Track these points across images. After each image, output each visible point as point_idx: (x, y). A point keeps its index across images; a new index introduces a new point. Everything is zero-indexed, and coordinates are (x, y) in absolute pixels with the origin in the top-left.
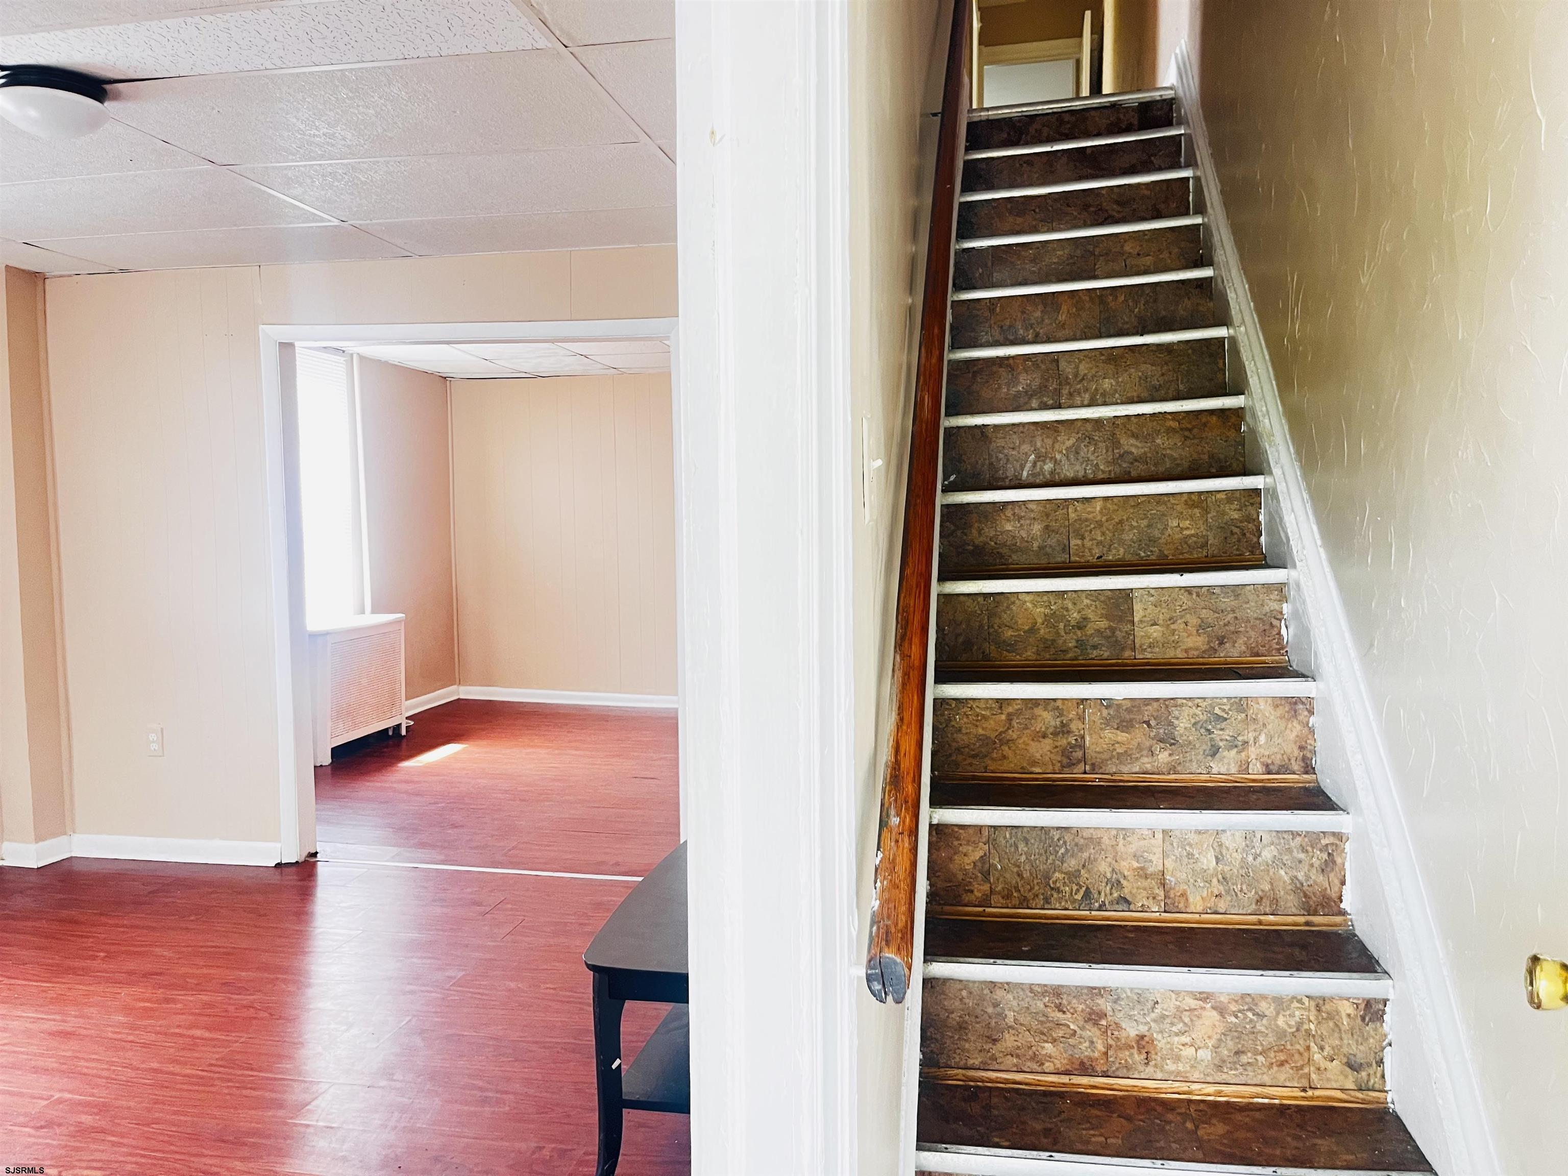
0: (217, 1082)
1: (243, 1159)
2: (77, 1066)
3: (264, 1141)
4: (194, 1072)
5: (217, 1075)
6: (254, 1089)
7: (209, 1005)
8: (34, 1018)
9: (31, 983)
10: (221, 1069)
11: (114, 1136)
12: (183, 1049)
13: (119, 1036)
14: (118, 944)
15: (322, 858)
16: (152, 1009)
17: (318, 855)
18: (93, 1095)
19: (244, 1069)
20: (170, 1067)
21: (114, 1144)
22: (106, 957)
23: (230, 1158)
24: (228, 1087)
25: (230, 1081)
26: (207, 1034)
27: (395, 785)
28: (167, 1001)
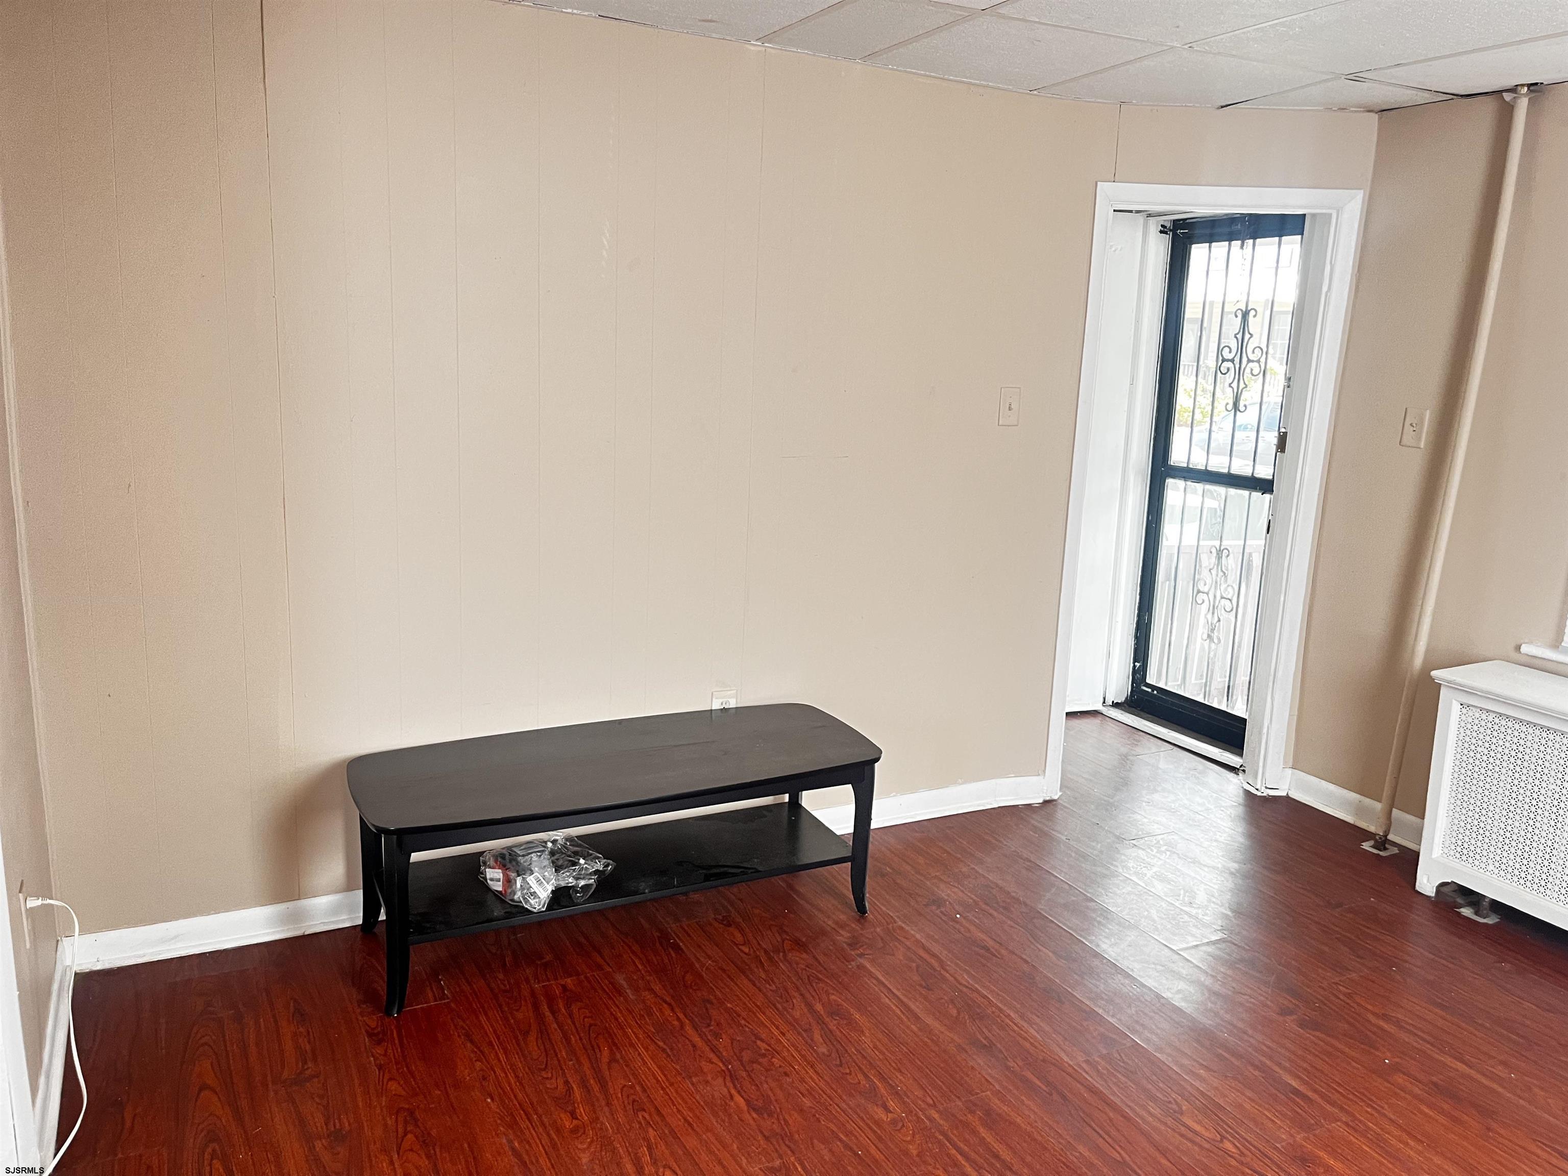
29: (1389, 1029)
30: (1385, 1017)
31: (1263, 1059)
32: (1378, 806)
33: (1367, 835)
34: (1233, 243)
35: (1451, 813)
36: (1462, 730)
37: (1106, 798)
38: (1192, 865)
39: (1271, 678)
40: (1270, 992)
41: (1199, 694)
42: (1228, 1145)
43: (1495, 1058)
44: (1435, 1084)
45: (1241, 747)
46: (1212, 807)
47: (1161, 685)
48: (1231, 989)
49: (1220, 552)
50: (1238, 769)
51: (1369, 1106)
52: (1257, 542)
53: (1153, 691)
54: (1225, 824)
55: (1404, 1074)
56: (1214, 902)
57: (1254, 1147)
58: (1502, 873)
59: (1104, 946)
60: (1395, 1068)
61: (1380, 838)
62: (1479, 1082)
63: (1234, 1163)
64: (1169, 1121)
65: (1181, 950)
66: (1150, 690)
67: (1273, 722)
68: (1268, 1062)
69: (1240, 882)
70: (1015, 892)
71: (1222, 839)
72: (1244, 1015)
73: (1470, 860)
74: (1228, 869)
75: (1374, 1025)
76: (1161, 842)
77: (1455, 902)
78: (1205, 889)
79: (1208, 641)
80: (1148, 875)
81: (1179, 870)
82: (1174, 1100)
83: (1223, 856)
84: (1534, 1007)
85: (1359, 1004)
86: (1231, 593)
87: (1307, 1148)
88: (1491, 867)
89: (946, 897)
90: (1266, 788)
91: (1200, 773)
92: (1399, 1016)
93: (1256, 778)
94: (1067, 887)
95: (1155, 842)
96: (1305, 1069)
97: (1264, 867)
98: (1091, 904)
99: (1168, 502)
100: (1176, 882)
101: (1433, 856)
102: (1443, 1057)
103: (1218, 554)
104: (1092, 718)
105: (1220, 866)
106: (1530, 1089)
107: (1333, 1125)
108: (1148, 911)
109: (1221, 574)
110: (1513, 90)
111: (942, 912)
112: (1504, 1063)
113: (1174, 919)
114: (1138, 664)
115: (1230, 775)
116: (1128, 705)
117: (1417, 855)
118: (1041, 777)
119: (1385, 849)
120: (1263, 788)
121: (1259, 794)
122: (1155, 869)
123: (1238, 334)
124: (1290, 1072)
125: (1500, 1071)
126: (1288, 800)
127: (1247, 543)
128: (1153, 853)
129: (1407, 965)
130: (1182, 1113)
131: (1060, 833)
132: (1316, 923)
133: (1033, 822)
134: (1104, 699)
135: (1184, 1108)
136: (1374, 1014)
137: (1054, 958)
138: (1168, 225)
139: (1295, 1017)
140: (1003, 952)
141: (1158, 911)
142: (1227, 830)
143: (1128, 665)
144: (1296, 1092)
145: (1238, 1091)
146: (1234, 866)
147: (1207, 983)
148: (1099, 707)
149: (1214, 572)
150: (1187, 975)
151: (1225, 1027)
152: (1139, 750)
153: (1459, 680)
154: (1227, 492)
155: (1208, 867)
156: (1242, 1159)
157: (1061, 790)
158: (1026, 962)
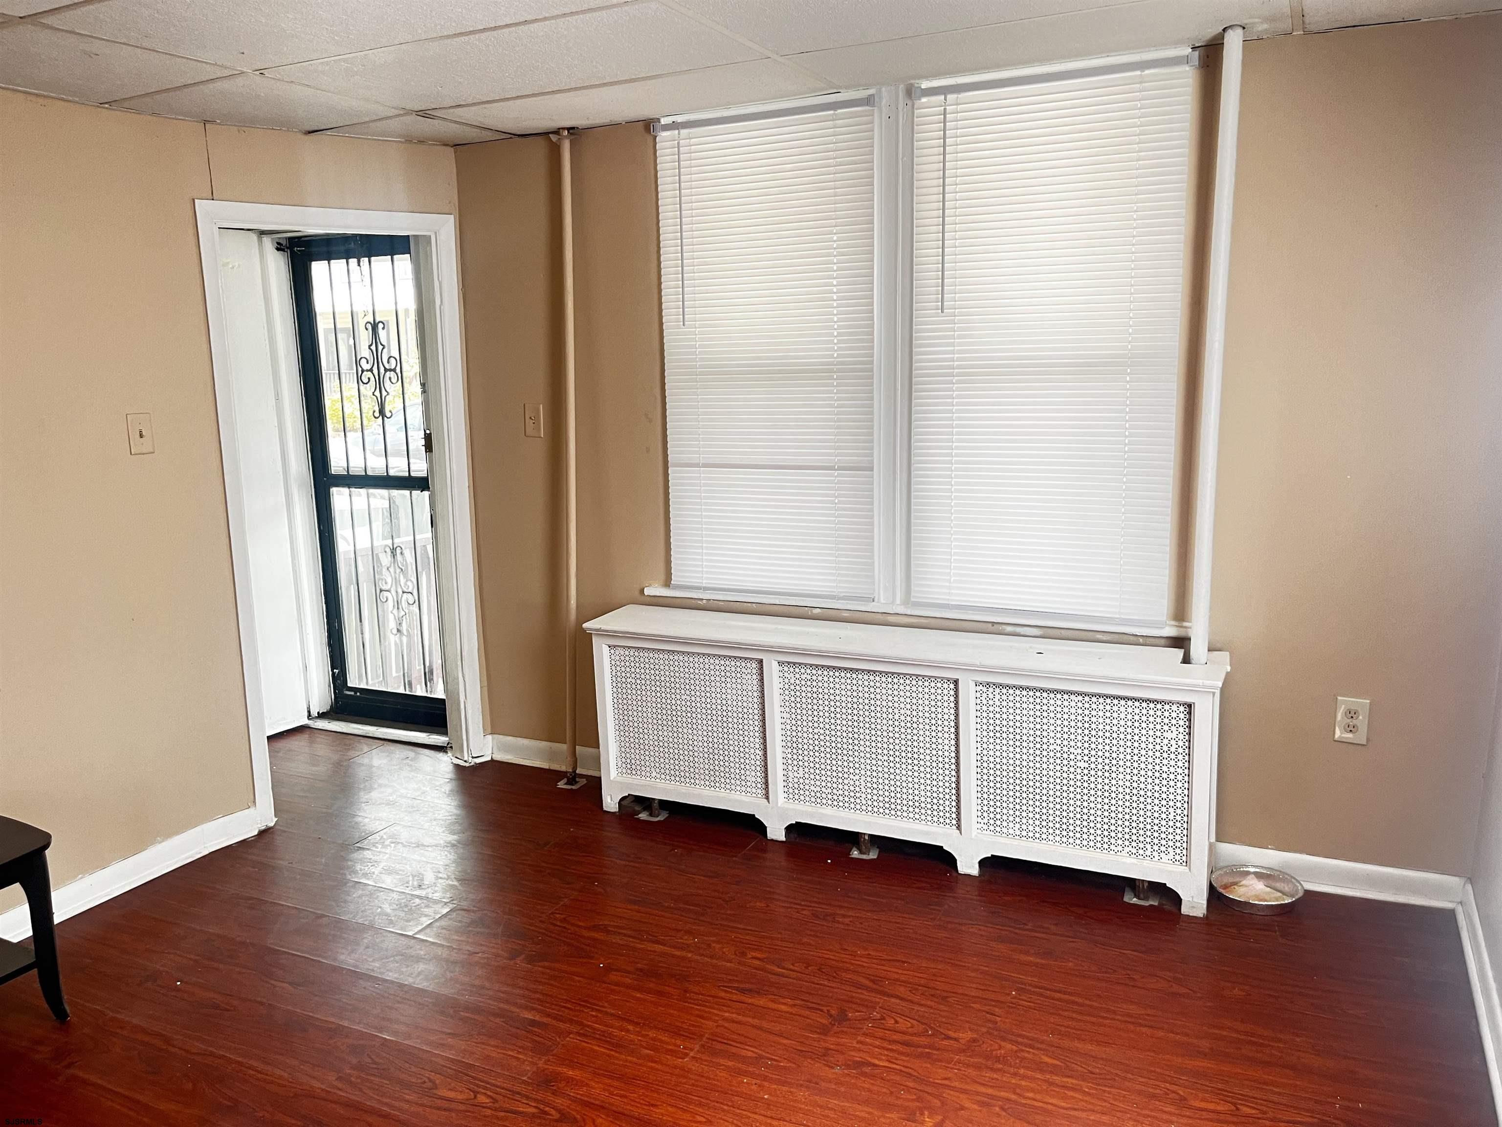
29: (599, 937)
30: (595, 928)
31: (502, 1005)
32: (564, 747)
33: (559, 775)
34: (351, 260)
35: (618, 738)
36: (613, 668)
37: (324, 810)
38: (417, 849)
39: (459, 657)
40: (500, 943)
41: (399, 687)
42: (482, 1099)
43: (681, 930)
44: (641, 970)
45: (445, 726)
46: (428, 789)
47: (363, 686)
48: (467, 952)
49: (393, 551)
50: (446, 747)
51: (593, 1010)
52: (425, 535)
53: (356, 693)
54: (441, 802)
55: (616, 970)
56: (441, 878)
57: (503, 1088)
58: (663, 776)
59: (342, 957)
60: (608, 969)
61: (571, 775)
62: (673, 956)
63: (488, 1112)
64: (426, 1101)
65: (416, 934)
66: (352, 693)
67: (468, 698)
68: (506, 1007)
69: (462, 851)
70: (239, 936)
71: (440, 817)
72: (480, 973)
73: (639, 773)
74: (449, 843)
75: (589, 938)
76: (385, 837)
77: (634, 810)
78: (432, 869)
79: (398, 635)
80: (376, 873)
81: (405, 858)
82: (429, 1078)
83: (443, 832)
84: (702, 878)
85: (573, 925)
86: (411, 586)
87: (548, 1069)
88: (654, 774)
89: (161, 969)
90: (473, 757)
91: (411, 760)
92: (606, 923)
93: (463, 751)
94: (294, 912)
95: (379, 838)
96: (538, 1000)
97: (481, 830)
98: (324, 921)
99: (336, 509)
100: (403, 871)
101: (612, 779)
102: (643, 944)
103: (392, 552)
104: (300, 734)
105: (442, 842)
106: (709, 946)
107: (568, 1039)
108: (381, 907)
109: (398, 570)
110: (557, 132)
111: (158, 986)
112: (689, 932)
113: (406, 906)
114: (336, 671)
115: (440, 755)
116: (333, 712)
117: (600, 778)
118: (252, 810)
119: (576, 782)
120: (470, 759)
121: (467, 765)
122: (382, 865)
123: (371, 345)
124: (526, 1008)
125: (688, 940)
126: (493, 763)
127: (417, 537)
128: (378, 850)
129: (606, 877)
130: (436, 1087)
131: (281, 859)
132: (529, 865)
133: (250, 857)
134: (309, 712)
135: (437, 1082)
136: (585, 928)
137: (291, 988)
138: (284, 242)
139: (523, 956)
140: (235, 1002)
141: (390, 905)
142: (443, 806)
143: (327, 674)
144: (533, 1023)
145: (483, 1043)
146: (453, 838)
147: (444, 956)
148: (305, 721)
149: (392, 570)
150: (425, 955)
151: (465, 990)
152: (351, 753)
153: (604, 627)
154: (389, 494)
155: (431, 846)
156: (497, 1105)
157: (276, 816)
158: (261, 1003)
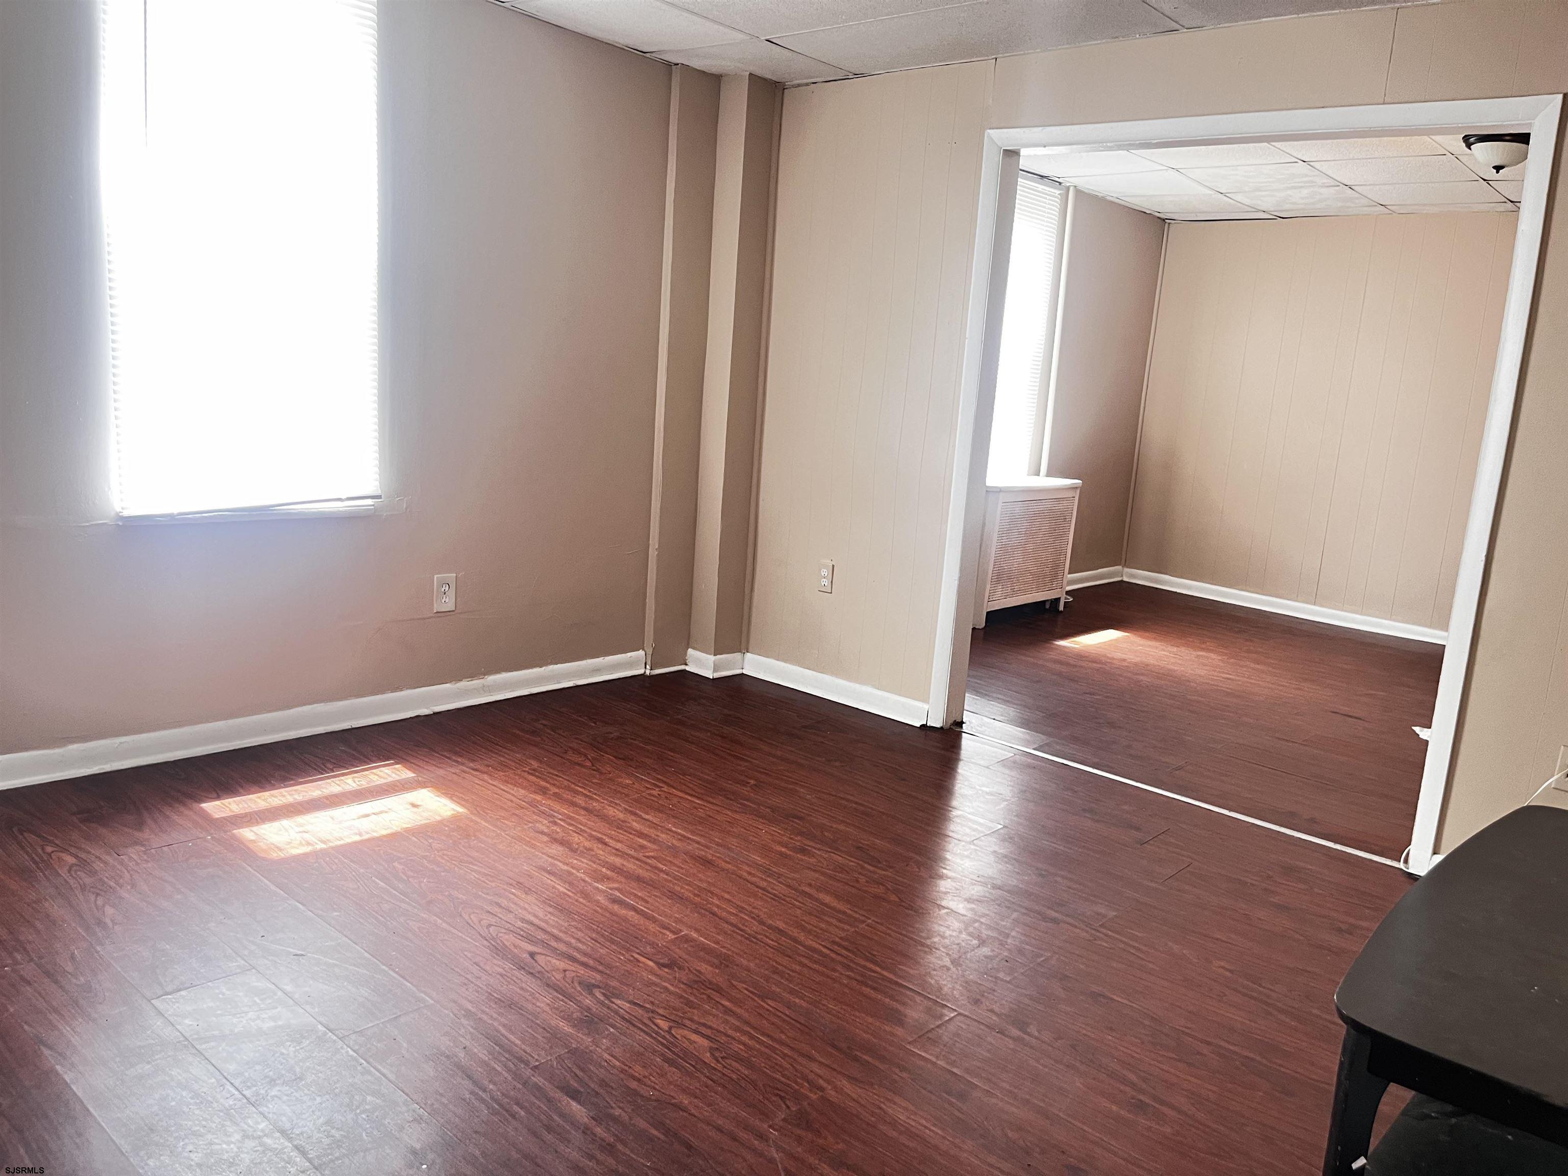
0: (839, 968)
1: (852, 1079)
2: (708, 902)
3: (877, 1064)
4: (817, 946)
5: (839, 958)
6: (874, 989)
7: (842, 869)
8: (682, 835)
9: (687, 796)
10: (844, 952)
11: (729, 1000)
12: (810, 914)
13: (754, 879)
14: (767, 774)
15: (967, 729)
16: (786, 856)
17: (964, 725)
18: (717, 943)
19: (867, 960)
20: (795, 932)
21: (727, 1011)
22: (755, 785)
23: (840, 1073)
24: (848, 976)
25: (851, 969)
26: (835, 903)
27: (1048, 664)
28: (803, 851)
42: (665, 1025)
